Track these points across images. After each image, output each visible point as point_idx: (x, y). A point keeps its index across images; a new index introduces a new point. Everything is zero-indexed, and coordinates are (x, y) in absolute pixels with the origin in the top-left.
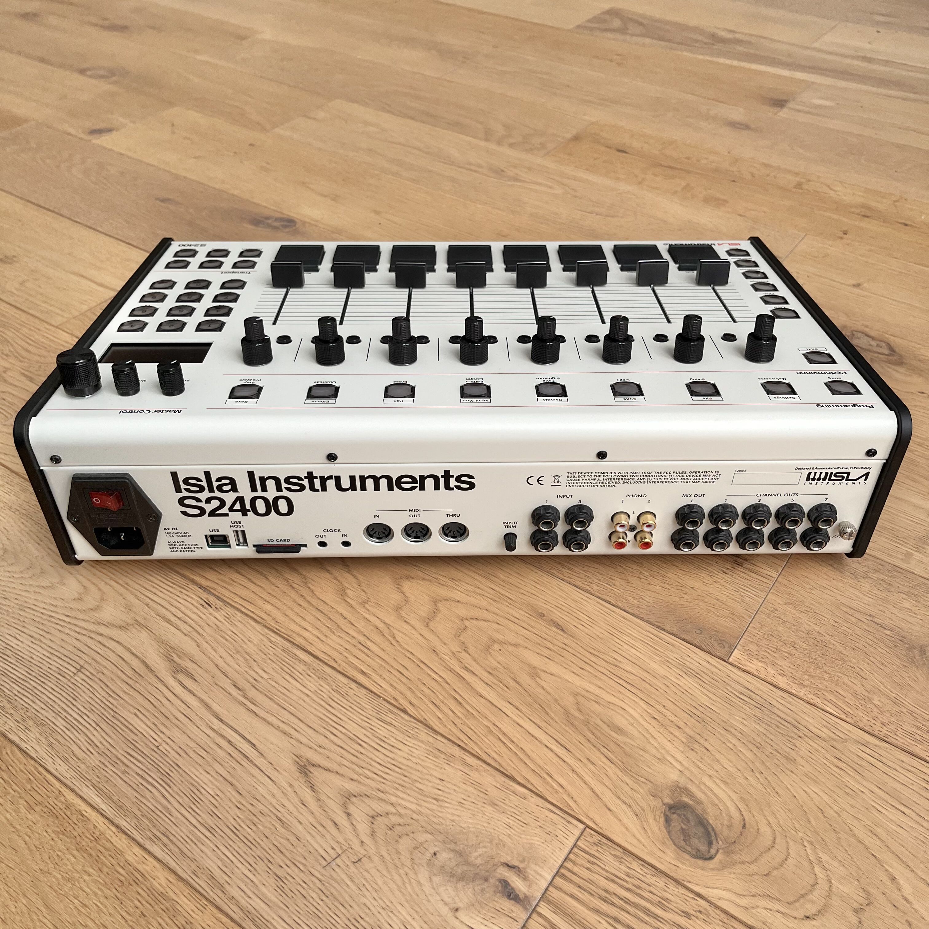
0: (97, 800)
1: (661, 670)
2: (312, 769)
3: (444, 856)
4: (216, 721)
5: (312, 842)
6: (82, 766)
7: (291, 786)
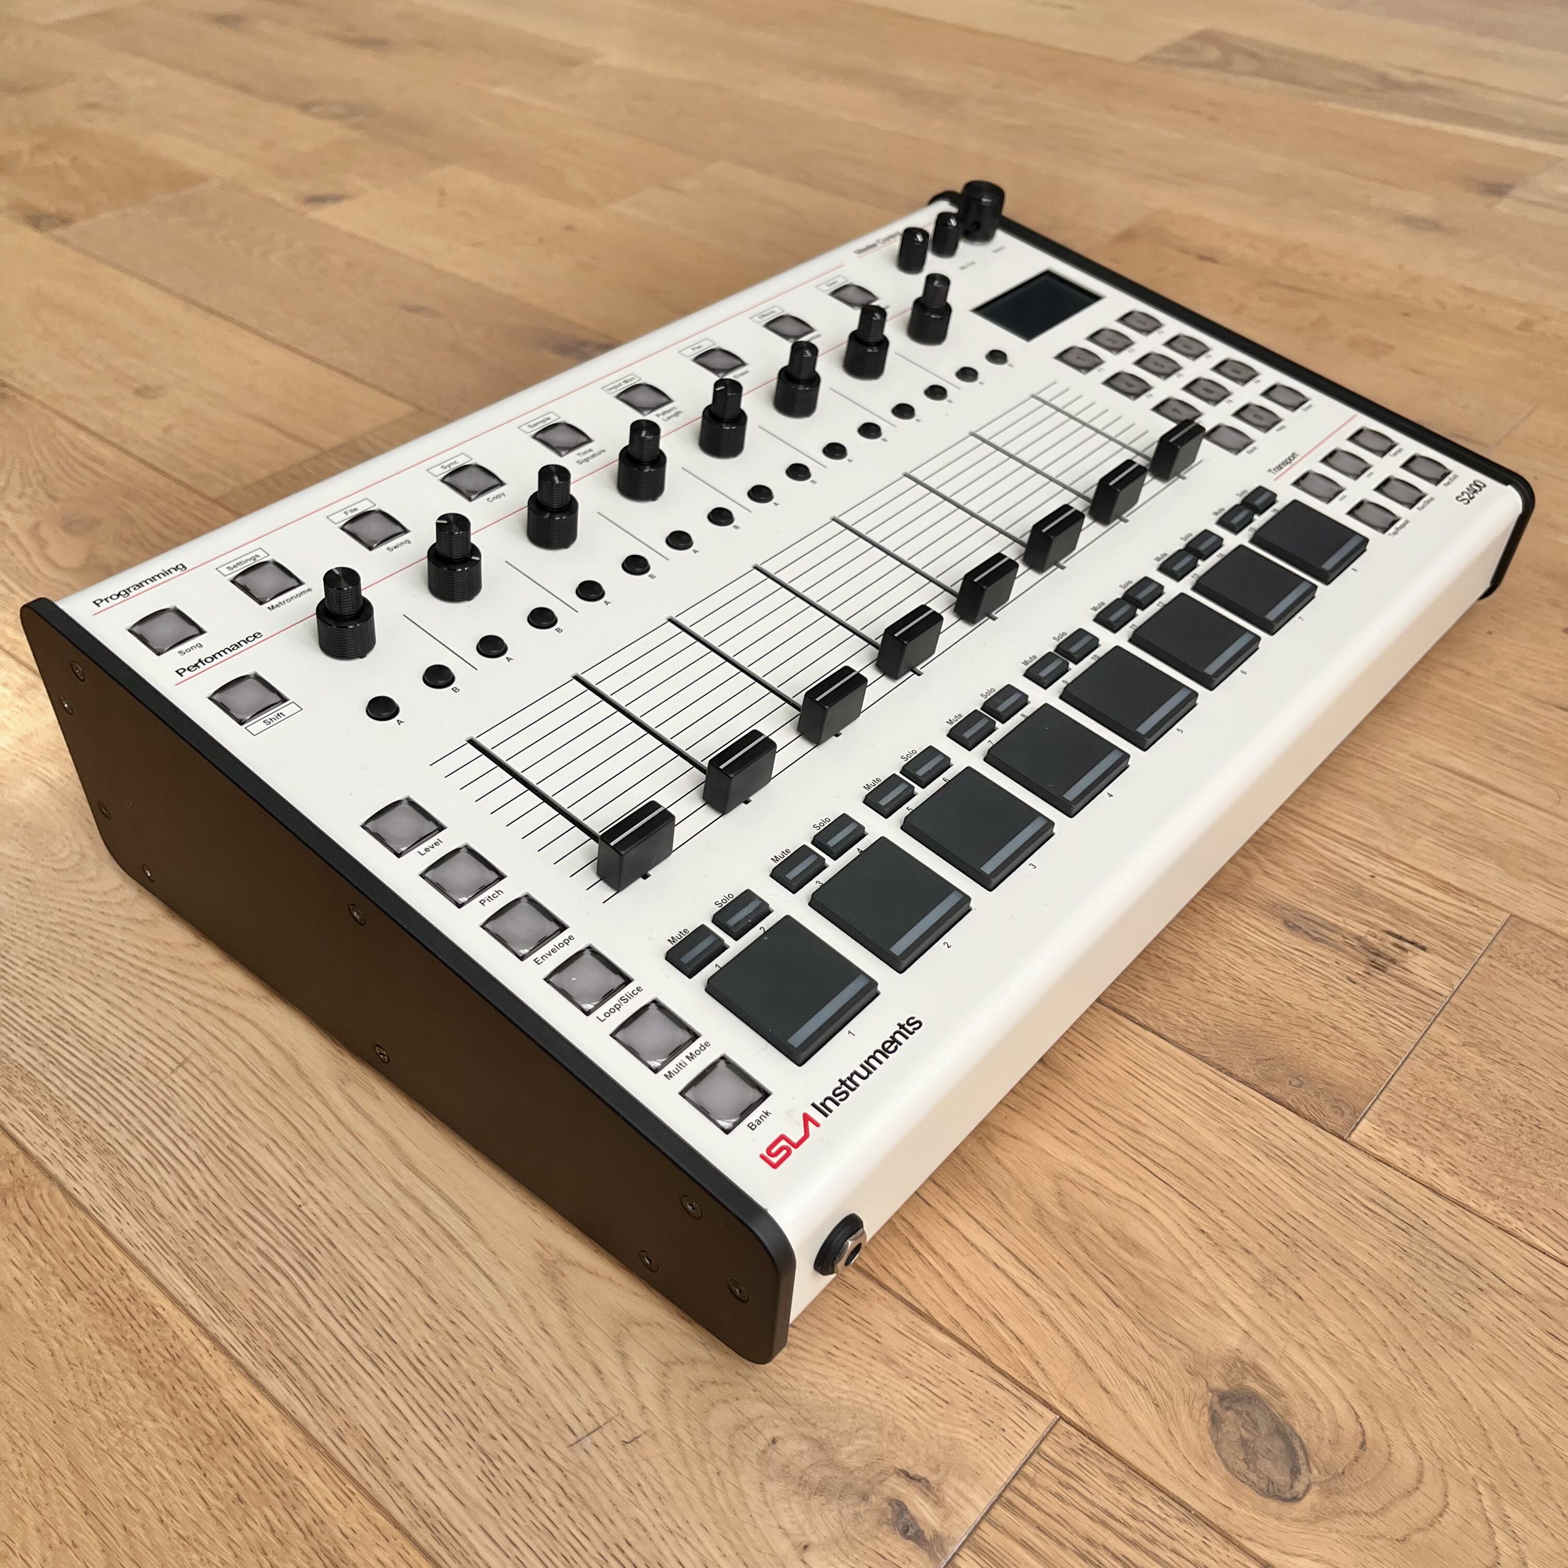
0: (185, 1291)
1: (1222, 1147)
2: (566, 1269)
3: (791, 1447)
4: (405, 1171)
5: (554, 1398)
6: (167, 1229)
7: (525, 1295)
